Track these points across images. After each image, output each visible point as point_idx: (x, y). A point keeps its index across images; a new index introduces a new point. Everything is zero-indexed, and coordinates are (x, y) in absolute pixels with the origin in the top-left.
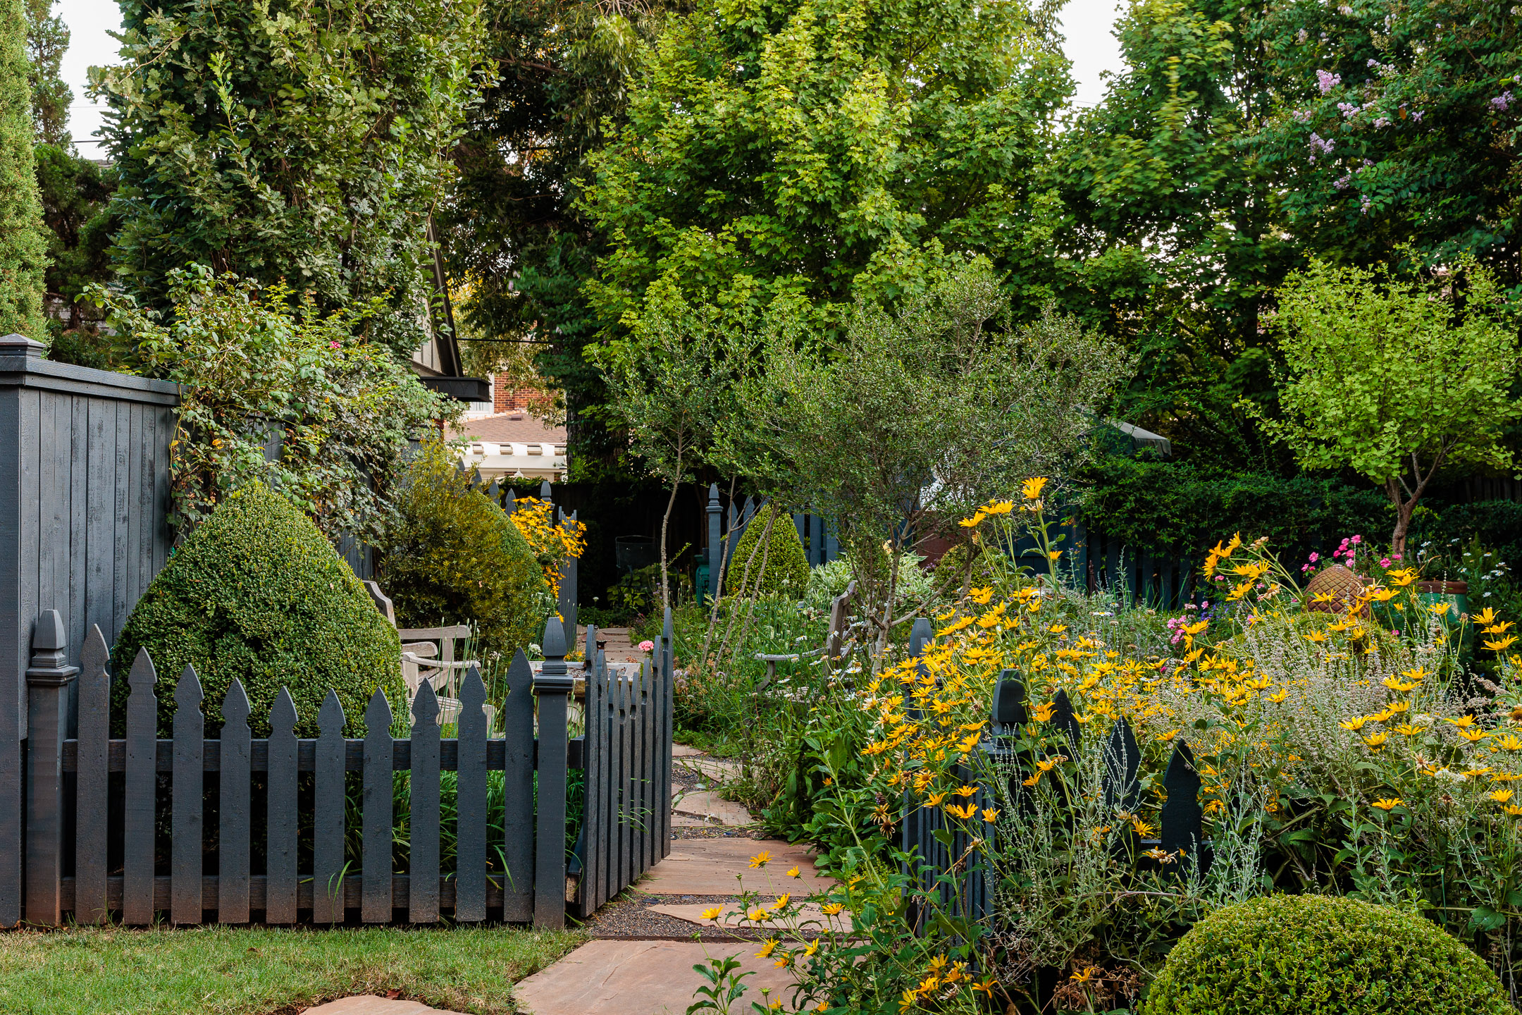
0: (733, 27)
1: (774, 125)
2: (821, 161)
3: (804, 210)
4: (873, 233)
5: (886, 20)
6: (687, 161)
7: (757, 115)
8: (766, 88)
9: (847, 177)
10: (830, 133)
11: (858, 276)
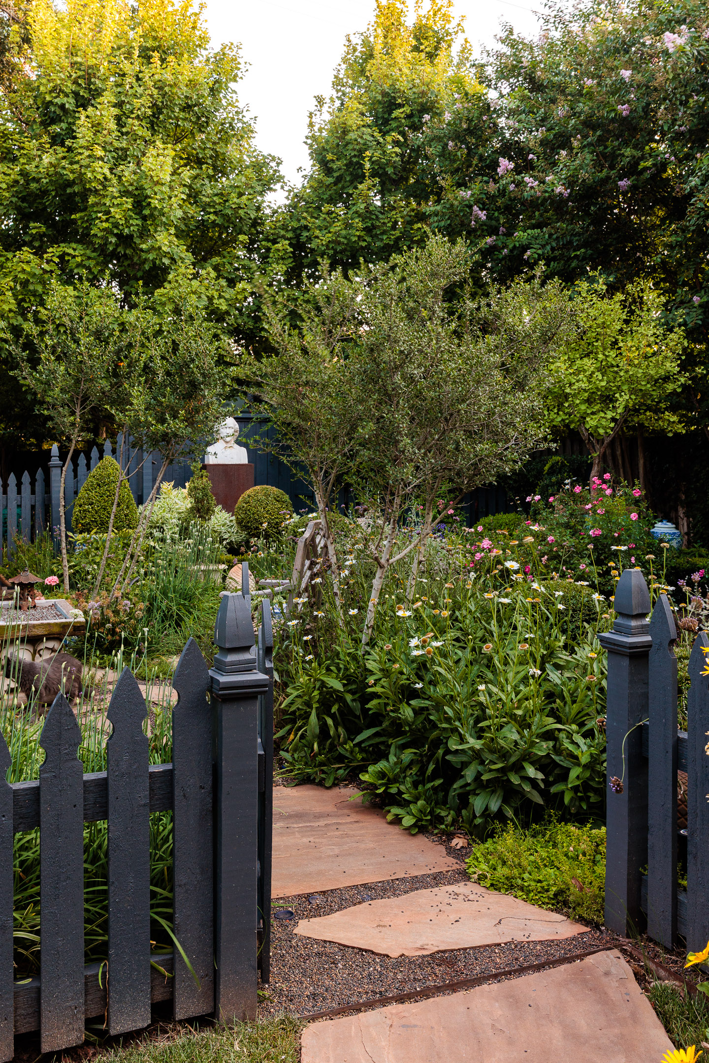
0: (51, 102)
1: (89, 175)
2: (128, 203)
3: (113, 240)
4: (166, 261)
5: (165, 111)
6: (14, 200)
7: (75, 166)
8: (81, 147)
9: (144, 218)
10: (131, 185)
11: (158, 290)
